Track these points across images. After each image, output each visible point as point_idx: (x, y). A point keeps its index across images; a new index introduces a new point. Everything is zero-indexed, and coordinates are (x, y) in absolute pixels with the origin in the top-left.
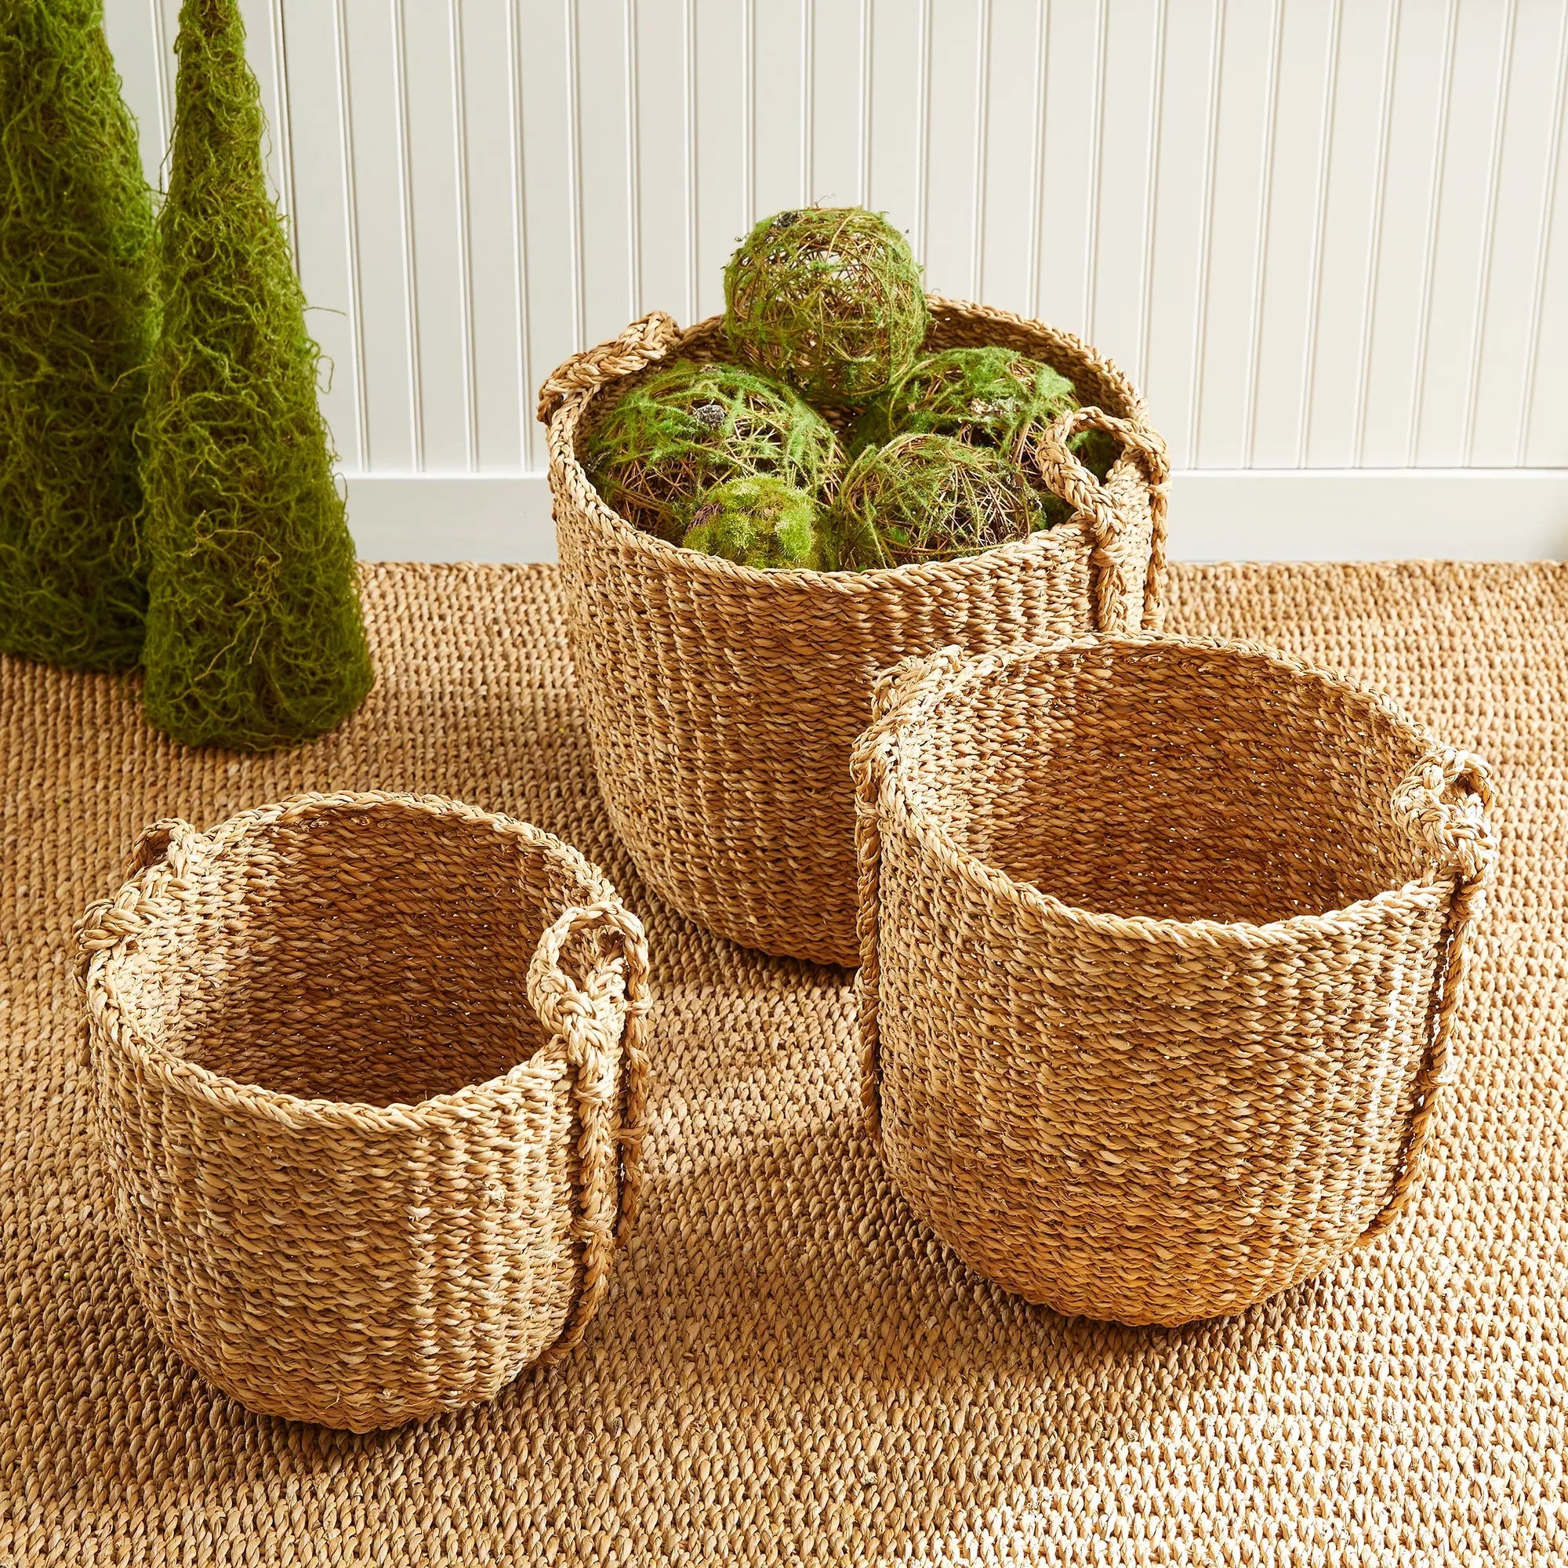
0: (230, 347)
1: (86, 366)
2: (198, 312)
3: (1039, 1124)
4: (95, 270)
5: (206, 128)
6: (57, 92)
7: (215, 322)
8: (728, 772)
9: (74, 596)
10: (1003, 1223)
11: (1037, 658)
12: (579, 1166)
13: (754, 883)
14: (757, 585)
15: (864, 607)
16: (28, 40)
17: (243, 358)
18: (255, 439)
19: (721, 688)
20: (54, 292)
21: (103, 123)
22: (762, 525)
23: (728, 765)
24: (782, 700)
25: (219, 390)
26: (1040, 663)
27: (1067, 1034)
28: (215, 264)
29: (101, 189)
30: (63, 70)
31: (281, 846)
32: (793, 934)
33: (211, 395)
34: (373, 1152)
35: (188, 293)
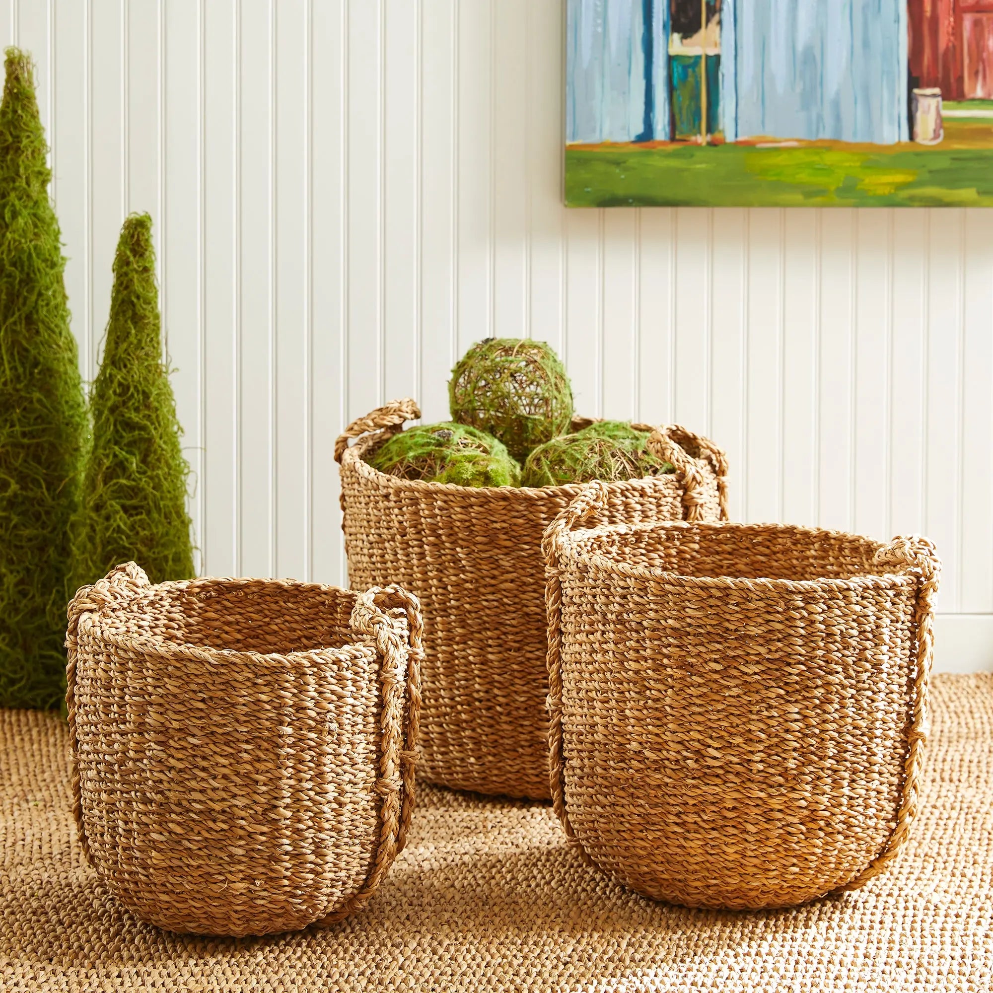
0: (137, 452)
1: (41, 487)
2: (117, 431)
3: (668, 736)
4: (50, 423)
5: (130, 313)
6: (36, 308)
7: (127, 436)
8: (458, 643)
9: (19, 650)
10: (647, 822)
11: (652, 531)
12: (381, 735)
13: (473, 730)
14: (478, 495)
15: (544, 509)
16: (22, 271)
17: (144, 461)
18: (149, 513)
19: (453, 578)
20: (24, 434)
21: (60, 334)
22: (480, 468)
23: (457, 639)
24: (493, 582)
25: (129, 478)
26: (654, 535)
27: (683, 665)
28: (130, 399)
29: (58, 372)
30: (40, 294)
31: (187, 609)
32: (499, 769)
33: (123, 481)
34: (260, 681)
35: (112, 420)
